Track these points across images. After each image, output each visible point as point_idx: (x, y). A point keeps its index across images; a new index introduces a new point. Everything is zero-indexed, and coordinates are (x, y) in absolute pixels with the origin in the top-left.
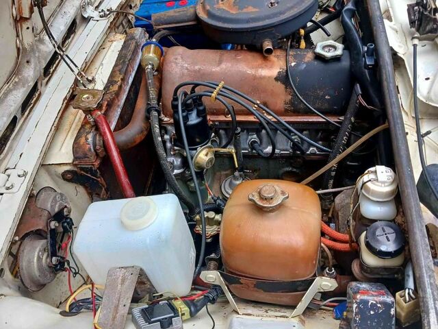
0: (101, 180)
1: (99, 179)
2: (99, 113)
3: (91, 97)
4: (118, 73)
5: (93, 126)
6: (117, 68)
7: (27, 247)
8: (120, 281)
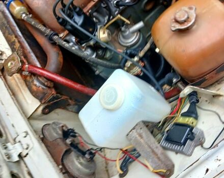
0: (64, 97)
1: (62, 98)
2: (27, 66)
3: (12, 62)
4: (9, 36)
5: (31, 76)
6: (7, 34)
7: (69, 164)
8: (139, 138)
